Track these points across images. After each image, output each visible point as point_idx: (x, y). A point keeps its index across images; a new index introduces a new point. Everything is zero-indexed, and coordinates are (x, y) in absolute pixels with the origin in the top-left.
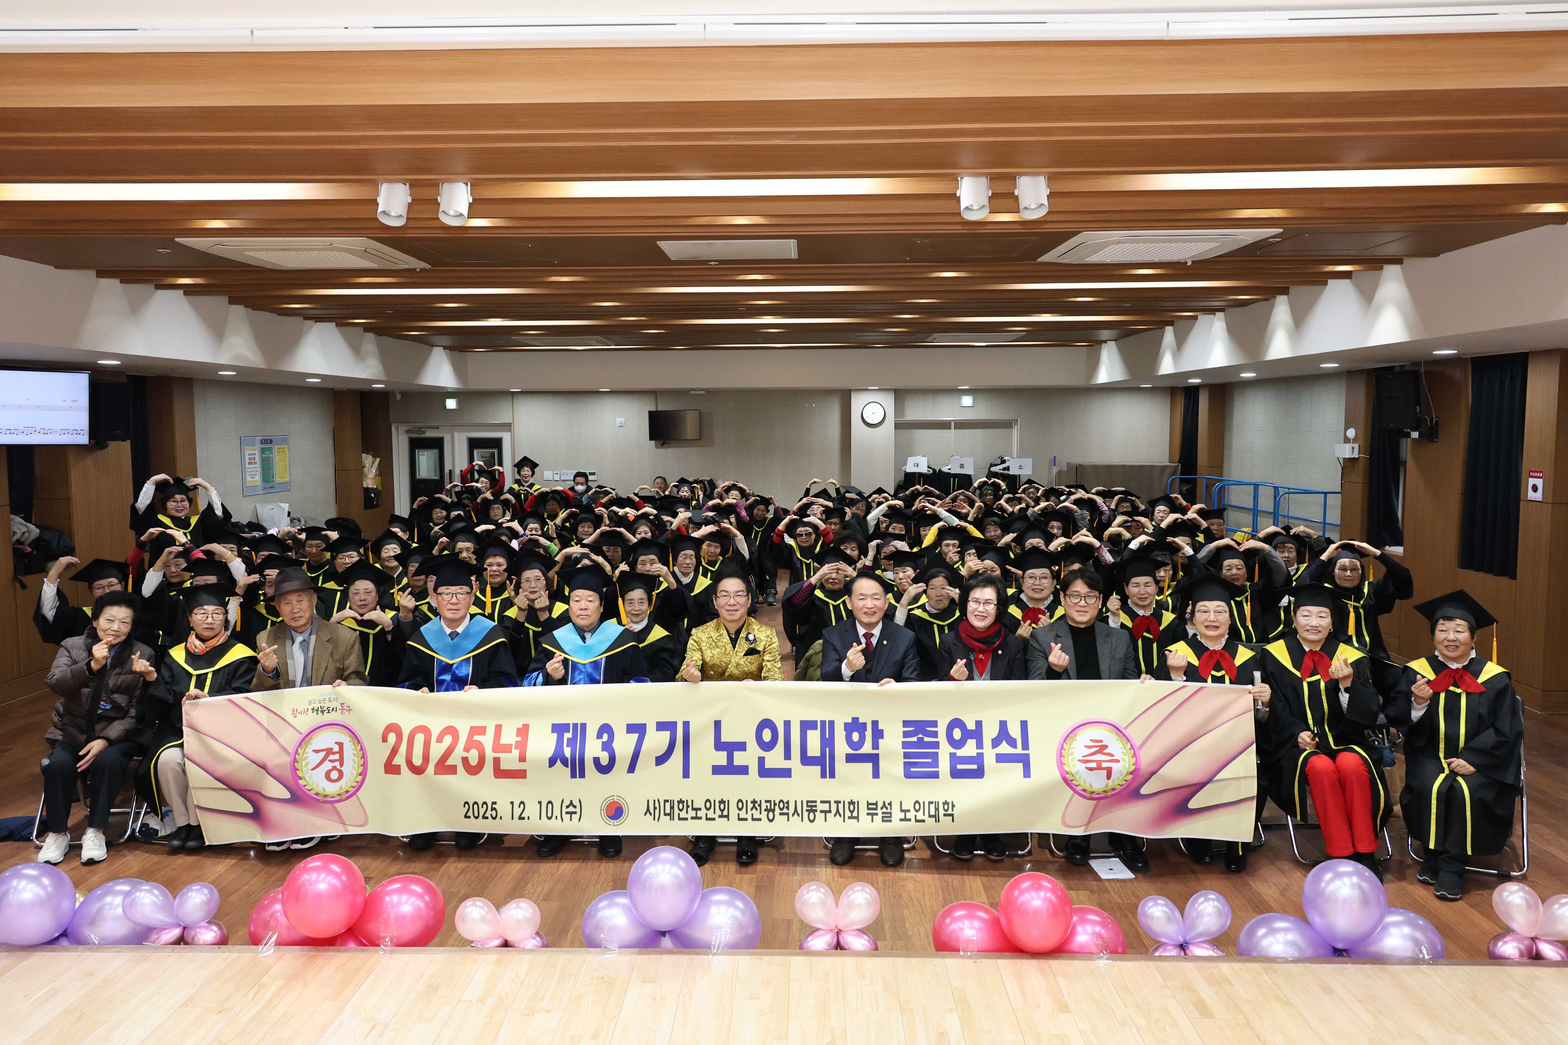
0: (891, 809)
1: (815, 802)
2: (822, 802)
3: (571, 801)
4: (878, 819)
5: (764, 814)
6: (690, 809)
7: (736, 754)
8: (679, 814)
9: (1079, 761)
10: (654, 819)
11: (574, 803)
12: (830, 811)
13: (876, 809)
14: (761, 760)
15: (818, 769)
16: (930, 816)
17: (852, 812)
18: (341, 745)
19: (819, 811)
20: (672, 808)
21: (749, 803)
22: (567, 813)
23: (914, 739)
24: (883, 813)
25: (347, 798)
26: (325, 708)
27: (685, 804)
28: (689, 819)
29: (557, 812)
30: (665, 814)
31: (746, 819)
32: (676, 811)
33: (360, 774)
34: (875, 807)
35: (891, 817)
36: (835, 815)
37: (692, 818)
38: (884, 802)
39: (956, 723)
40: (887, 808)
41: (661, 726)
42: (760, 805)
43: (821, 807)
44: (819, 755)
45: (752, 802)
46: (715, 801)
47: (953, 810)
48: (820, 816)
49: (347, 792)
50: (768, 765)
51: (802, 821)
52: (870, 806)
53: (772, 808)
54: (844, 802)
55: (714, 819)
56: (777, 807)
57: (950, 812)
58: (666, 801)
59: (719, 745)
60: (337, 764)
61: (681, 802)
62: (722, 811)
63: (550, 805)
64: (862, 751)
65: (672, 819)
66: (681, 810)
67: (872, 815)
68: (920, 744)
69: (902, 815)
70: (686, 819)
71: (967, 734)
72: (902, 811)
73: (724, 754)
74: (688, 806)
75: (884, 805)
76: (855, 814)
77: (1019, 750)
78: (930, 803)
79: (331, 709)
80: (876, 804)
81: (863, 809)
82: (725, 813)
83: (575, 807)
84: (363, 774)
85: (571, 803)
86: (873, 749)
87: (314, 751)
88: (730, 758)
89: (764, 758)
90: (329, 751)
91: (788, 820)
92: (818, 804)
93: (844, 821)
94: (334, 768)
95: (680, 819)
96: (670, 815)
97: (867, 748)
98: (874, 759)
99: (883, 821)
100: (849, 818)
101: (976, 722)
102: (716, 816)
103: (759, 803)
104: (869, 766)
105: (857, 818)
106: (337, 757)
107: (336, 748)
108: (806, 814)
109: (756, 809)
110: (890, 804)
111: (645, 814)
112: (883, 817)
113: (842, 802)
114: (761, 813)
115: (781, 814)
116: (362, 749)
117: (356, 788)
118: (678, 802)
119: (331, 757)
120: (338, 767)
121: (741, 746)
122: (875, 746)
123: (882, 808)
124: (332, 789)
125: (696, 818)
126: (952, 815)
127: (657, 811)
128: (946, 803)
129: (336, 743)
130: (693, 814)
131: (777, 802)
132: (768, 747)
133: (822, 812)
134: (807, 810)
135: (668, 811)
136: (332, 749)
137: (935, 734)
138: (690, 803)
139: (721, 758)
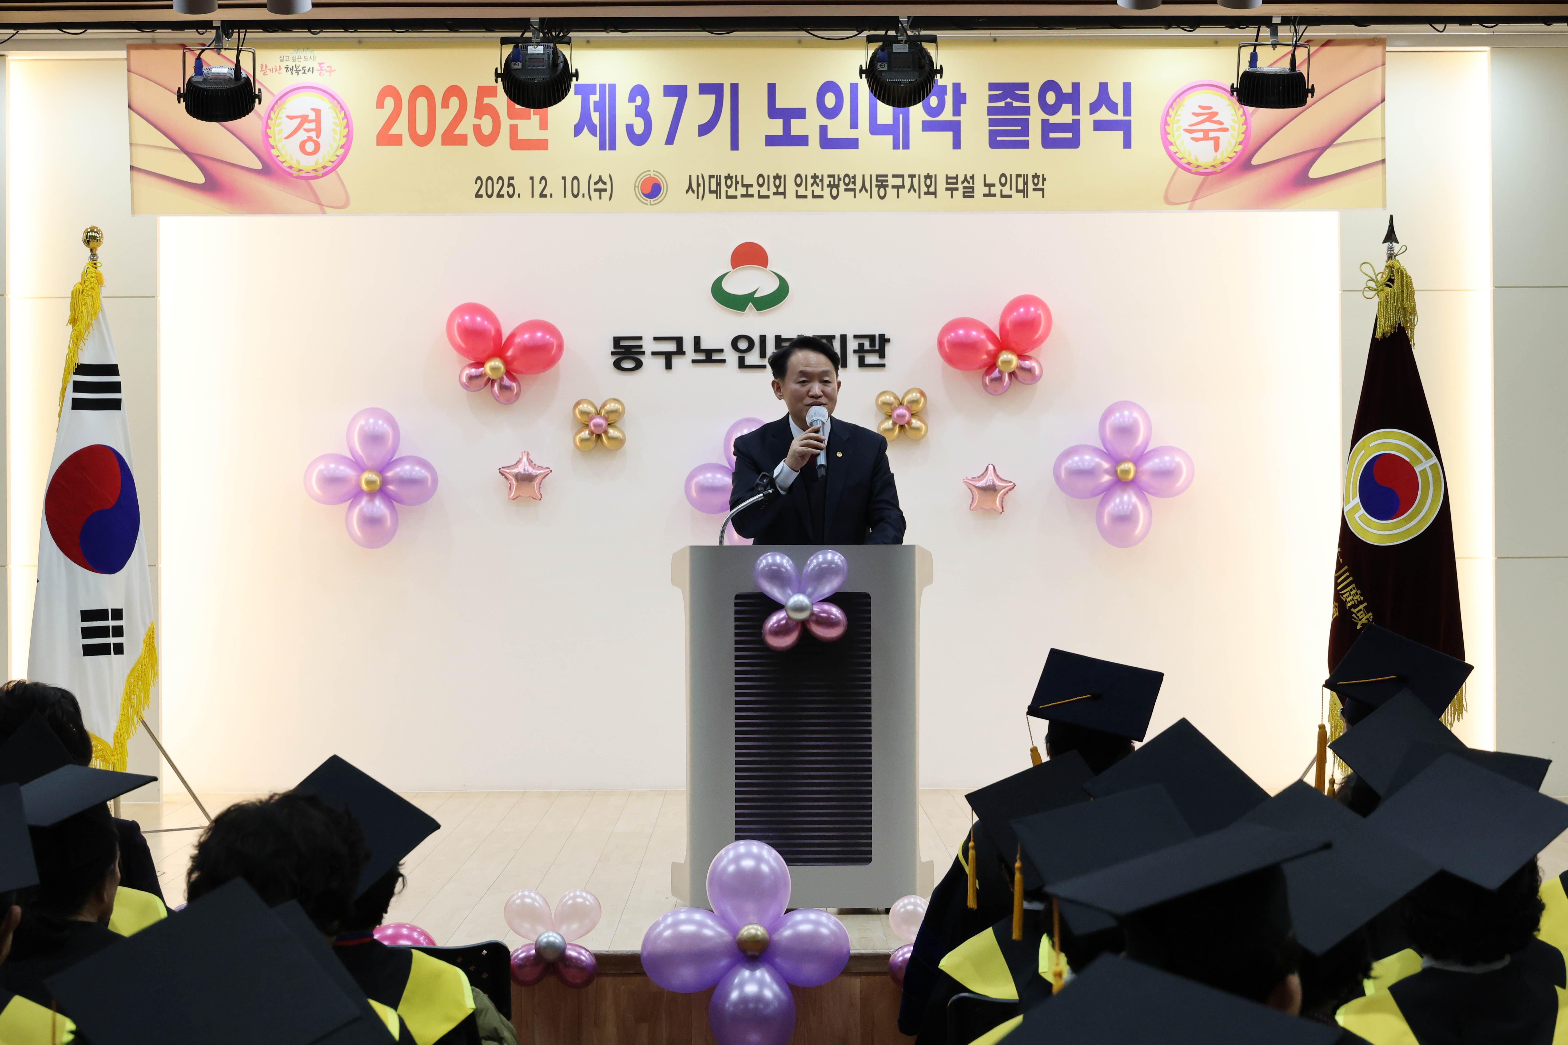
0: (973, 184)
1: (886, 176)
2: (894, 176)
3: (600, 177)
4: (958, 194)
5: (827, 190)
6: (739, 186)
7: (794, 122)
8: (727, 191)
9: (1186, 130)
10: (698, 198)
11: (604, 179)
12: (903, 187)
13: (956, 183)
14: (823, 129)
15: (889, 139)
16: (1018, 191)
17: (928, 187)
18: (318, 112)
19: (890, 186)
20: (718, 184)
21: (809, 178)
22: (596, 190)
23: (1002, 104)
24: (964, 188)
25: (324, 175)
26: (300, 68)
27: (734, 180)
28: (739, 196)
29: (584, 189)
30: (711, 192)
31: (805, 197)
32: (724, 188)
33: (342, 147)
34: (955, 181)
35: (973, 192)
36: (909, 191)
37: (742, 196)
38: (966, 175)
39: (1050, 86)
40: (969, 182)
41: (705, 89)
42: (822, 181)
43: (892, 182)
44: (891, 122)
45: (812, 177)
46: (768, 176)
47: (1043, 185)
48: (891, 192)
49: (324, 167)
50: (831, 135)
51: (871, 197)
52: (949, 181)
53: (836, 183)
54: (919, 176)
55: (768, 197)
56: (841, 183)
57: (1040, 186)
58: (711, 177)
59: (774, 112)
60: (313, 134)
61: (729, 177)
62: (777, 187)
63: (575, 182)
64: (941, 118)
65: (719, 196)
66: (729, 187)
67: (952, 190)
68: (1009, 109)
69: (986, 190)
70: (735, 197)
71: (1062, 98)
72: (986, 185)
73: (780, 122)
74: (737, 183)
75: (966, 179)
76: (932, 189)
77: (1120, 116)
78: (1018, 176)
79: (307, 69)
80: (956, 178)
81: (942, 184)
82: (781, 190)
83: (605, 183)
84: (347, 146)
85: (600, 179)
86: (954, 115)
87: (288, 117)
88: (787, 127)
89: (826, 126)
90: (304, 119)
91: (855, 197)
92: (890, 178)
93: (919, 197)
94: (310, 139)
95: (728, 197)
96: (717, 193)
97: (947, 115)
98: (954, 128)
99: (965, 197)
100: (926, 193)
101: (1073, 84)
102: (770, 193)
103: (820, 177)
104: (949, 135)
105: (935, 193)
106: (313, 125)
107: (312, 116)
108: (875, 190)
109: (818, 185)
110: (972, 177)
111: (687, 191)
112: (964, 192)
113: (917, 176)
114: (822, 190)
115: (846, 190)
116: (346, 117)
117: (335, 164)
118: (725, 177)
119: (307, 126)
120: (315, 138)
121: (800, 113)
122: (957, 112)
123: (963, 183)
124: (307, 163)
125: (747, 195)
126: (1042, 190)
127: (701, 189)
128: (1036, 176)
129: (312, 109)
130: (743, 191)
131: (842, 177)
132: (831, 113)
133: (893, 187)
134: (877, 186)
135: (713, 188)
136: (308, 116)
137: (1025, 99)
138: (739, 179)
139: (776, 127)
